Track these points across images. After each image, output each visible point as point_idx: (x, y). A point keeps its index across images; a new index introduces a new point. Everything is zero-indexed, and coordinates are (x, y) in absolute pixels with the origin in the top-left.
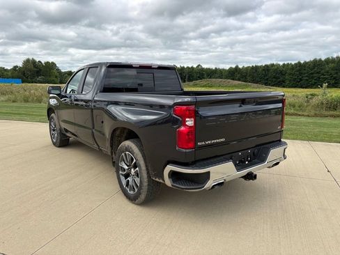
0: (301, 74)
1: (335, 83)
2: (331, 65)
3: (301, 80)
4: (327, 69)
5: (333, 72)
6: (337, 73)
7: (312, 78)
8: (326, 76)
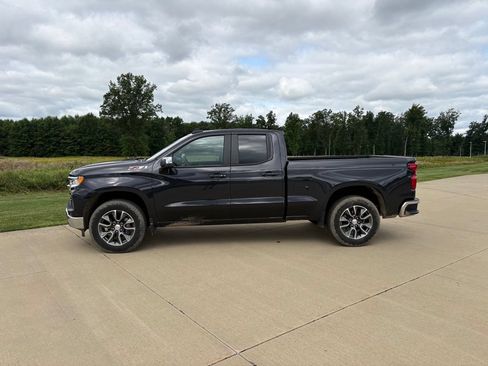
0: (30, 137)
1: (81, 150)
2: (72, 127)
3: (33, 145)
4: (68, 131)
5: (75, 135)
6: (81, 137)
7: (50, 142)
8: (68, 141)
